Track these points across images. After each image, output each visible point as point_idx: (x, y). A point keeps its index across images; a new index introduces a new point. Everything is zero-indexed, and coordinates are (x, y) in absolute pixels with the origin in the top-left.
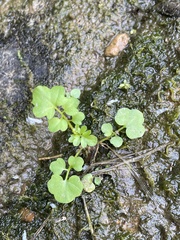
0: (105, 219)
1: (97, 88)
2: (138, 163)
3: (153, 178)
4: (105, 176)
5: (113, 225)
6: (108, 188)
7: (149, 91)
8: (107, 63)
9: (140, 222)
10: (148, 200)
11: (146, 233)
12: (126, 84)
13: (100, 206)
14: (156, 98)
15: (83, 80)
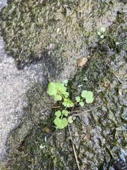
0: (77, 134)
1: (74, 80)
2: (90, 112)
3: (96, 118)
4: (77, 117)
5: (80, 137)
6: (78, 122)
7: (95, 82)
8: (78, 69)
9: (91, 136)
10: (94, 128)
11: (93, 141)
12: (86, 79)
13: (75, 129)
14: (98, 85)
15: (69, 76)
